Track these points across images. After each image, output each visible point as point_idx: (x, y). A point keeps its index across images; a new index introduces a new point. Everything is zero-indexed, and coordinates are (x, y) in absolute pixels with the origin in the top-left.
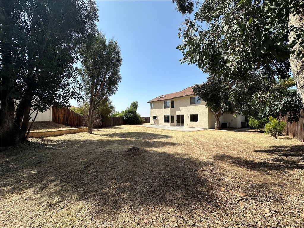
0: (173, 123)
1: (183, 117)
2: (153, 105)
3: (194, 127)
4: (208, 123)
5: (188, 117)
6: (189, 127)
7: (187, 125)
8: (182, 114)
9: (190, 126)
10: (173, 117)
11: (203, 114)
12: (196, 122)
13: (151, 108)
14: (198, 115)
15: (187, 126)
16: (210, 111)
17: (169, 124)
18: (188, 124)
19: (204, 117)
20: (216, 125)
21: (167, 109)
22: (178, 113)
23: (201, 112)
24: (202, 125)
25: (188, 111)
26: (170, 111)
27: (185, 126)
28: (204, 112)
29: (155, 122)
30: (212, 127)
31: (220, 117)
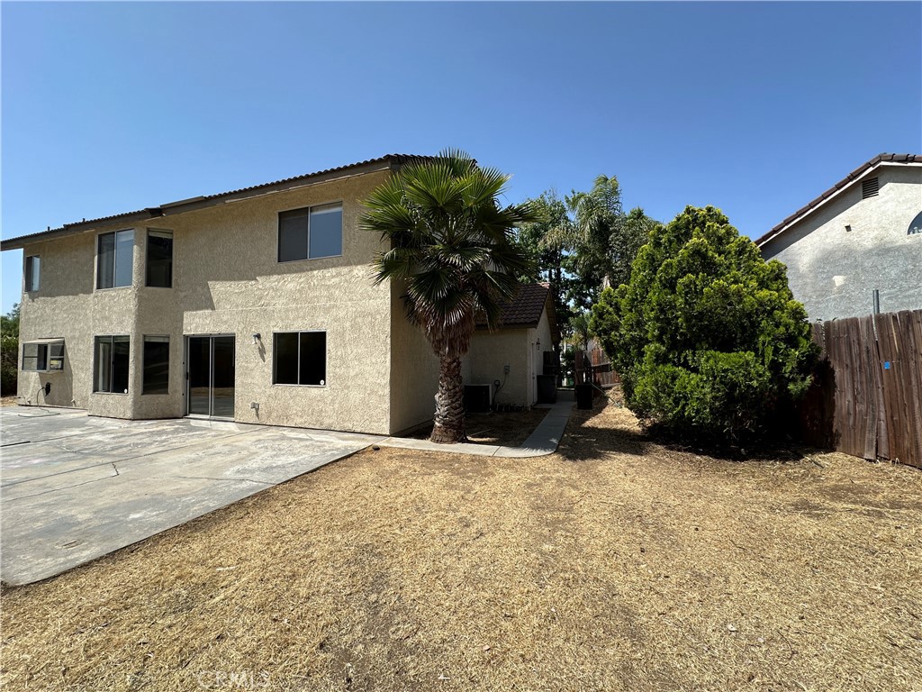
0: (161, 398)
1: (226, 346)
2: (43, 266)
3: (298, 421)
4: (387, 390)
5: (262, 351)
6: (264, 420)
7: (255, 407)
8: (223, 330)
9: (269, 414)
10: (156, 353)
11: (355, 327)
12: (312, 391)
13: (28, 286)
14: (323, 334)
15: (254, 420)
16: (402, 303)
17: (124, 402)
18: (262, 401)
19: (362, 350)
20: (441, 410)
21: (112, 292)
22: (198, 323)
23: (342, 314)
24: (349, 411)
25: (265, 314)
26: (132, 305)
27: (237, 418)
28: (364, 315)
29: (47, 389)
30: (412, 424)
31: (464, 349)
